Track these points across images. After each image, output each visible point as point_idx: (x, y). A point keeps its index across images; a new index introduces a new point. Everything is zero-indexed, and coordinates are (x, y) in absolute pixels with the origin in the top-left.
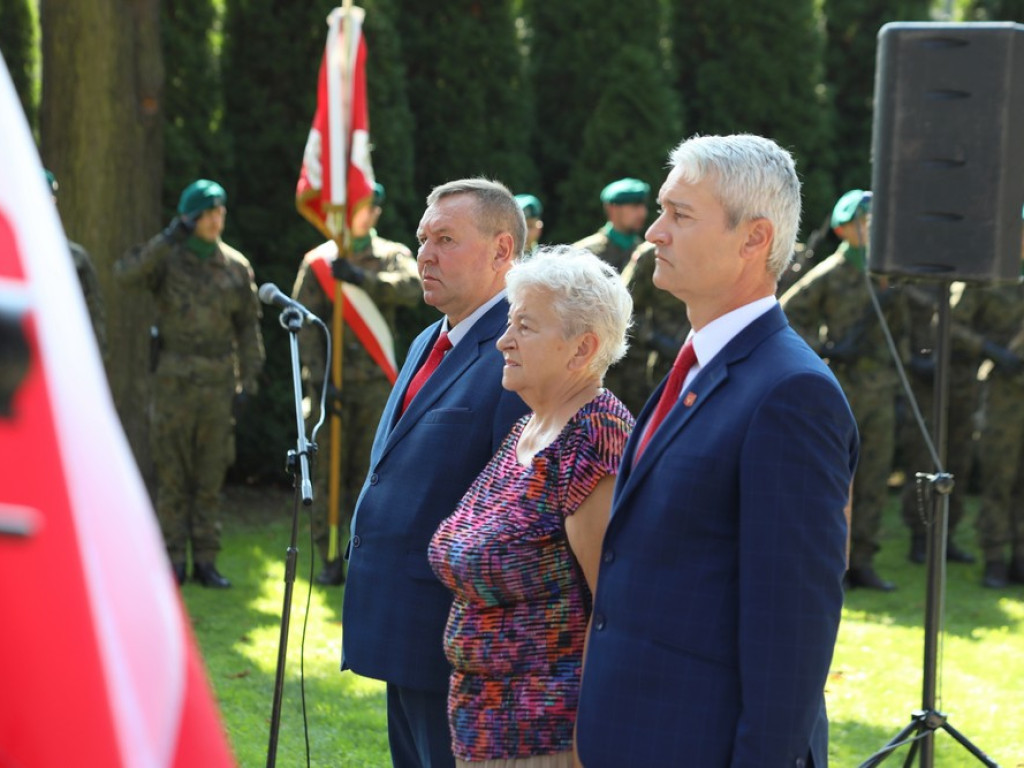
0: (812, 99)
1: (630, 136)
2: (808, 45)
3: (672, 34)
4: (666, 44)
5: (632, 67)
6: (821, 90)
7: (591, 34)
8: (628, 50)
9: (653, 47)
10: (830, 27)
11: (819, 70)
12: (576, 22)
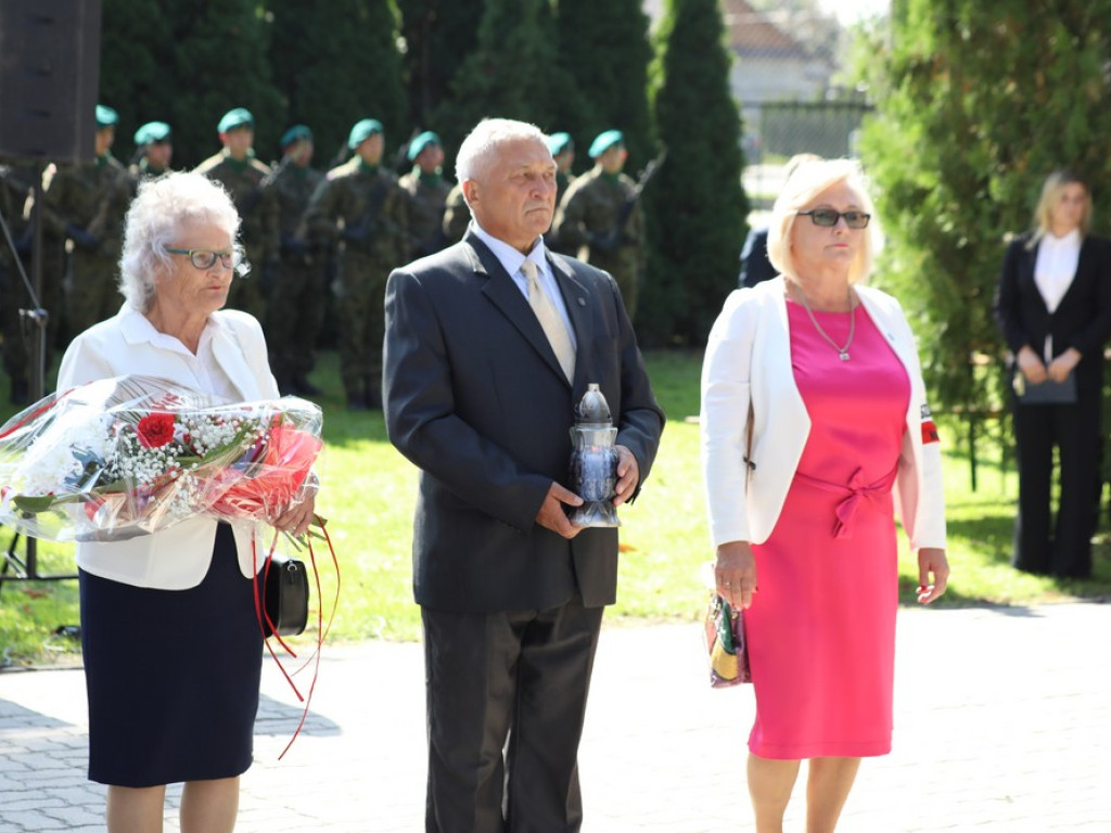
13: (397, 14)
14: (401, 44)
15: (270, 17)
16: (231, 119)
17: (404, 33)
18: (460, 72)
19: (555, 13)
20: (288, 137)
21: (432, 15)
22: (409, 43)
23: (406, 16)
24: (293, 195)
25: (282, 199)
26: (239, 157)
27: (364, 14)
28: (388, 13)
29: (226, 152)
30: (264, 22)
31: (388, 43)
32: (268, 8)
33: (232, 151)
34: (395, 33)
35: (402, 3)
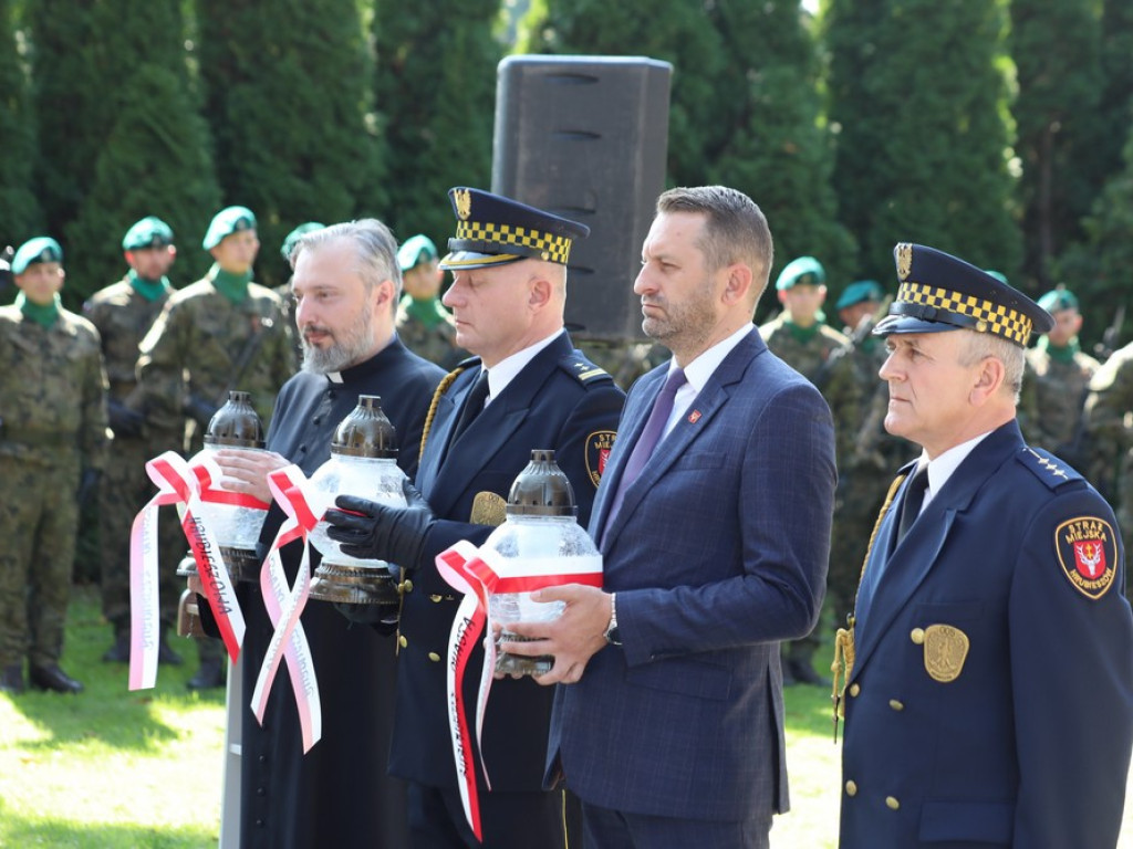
0: (360, 130)
1: (151, 169)
2: (356, 68)
3: (199, 53)
4: (192, 65)
5: (153, 90)
6: (370, 119)
7: (101, 49)
8: (147, 70)
9: (178, 68)
10: (380, 47)
11: (369, 96)
12: (85, 35)
13: (1010, 124)
14: (1014, 166)
15: (836, 128)
16: (794, 271)
17: (1018, 152)
18: (1098, 207)
21: (1056, 126)
22: (1024, 166)
23: (1021, 127)
26: (805, 323)
27: (963, 125)
28: (997, 123)
29: (786, 316)
30: (828, 135)
31: (996, 163)
32: (833, 117)
33: (794, 314)
34: (1008, 152)
35: (1014, 111)
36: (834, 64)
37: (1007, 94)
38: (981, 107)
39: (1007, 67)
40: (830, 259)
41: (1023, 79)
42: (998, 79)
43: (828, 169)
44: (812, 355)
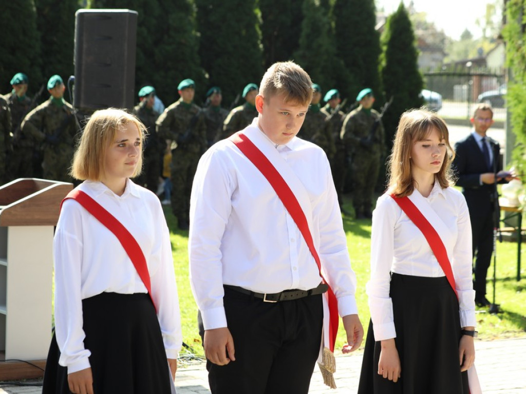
13: (260, 32)
14: (261, 46)
15: (198, 34)
16: (184, 83)
17: (262, 42)
19: (334, 32)
20: (210, 92)
21: (276, 33)
22: (264, 47)
23: (263, 33)
24: (213, 120)
25: (207, 122)
26: (189, 102)
27: (244, 32)
28: (255, 32)
29: (181, 99)
30: (196, 38)
31: (255, 46)
32: (198, 31)
33: (184, 99)
34: (259, 42)
35: (261, 27)
36: (197, 13)
37: (259, 22)
38: (250, 26)
39: (258, 13)
40: (198, 79)
41: (263, 17)
42: (255, 16)
43: (197, 48)
44: (192, 113)
